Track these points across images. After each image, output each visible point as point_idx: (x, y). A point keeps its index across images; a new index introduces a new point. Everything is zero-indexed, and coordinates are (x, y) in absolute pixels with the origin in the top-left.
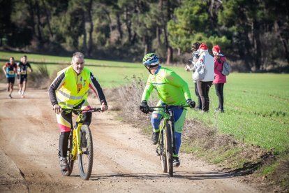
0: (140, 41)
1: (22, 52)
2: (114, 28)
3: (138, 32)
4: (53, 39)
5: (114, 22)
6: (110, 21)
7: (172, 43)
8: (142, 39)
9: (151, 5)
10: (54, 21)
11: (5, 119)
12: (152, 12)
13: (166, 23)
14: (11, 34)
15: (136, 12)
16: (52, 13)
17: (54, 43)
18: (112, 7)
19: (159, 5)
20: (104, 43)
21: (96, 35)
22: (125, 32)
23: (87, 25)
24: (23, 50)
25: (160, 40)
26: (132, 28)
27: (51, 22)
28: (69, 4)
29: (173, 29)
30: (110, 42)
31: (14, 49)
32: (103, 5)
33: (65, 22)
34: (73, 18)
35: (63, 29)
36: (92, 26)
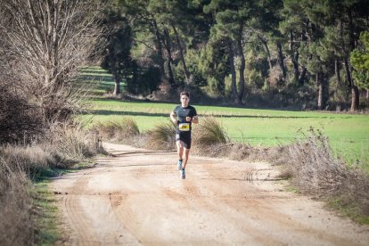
0: (311, 81)
1: (148, 101)
2: (274, 63)
3: (308, 67)
4: (189, 81)
5: (274, 54)
6: (269, 54)
7: (357, 82)
8: (314, 76)
9: (326, 29)
10: (190, 56)
11: (133, 193)
12: (328, 39)
13: (347, 53)
14: (131, 77)
15: (305, 39)
16: (188, 45)
17: (190, 87)
18: (270, 33)
19: (338, 27)
20: (260, 85)
21: (249, 74)
22: (289, 69)
23: (237, 60)
24: (148, 97)
25: (339, 78)
26: (299, 62)
27: (187, 58)
28: (211, 30)
29: (358, 62)
30: (269, 83)
31: (136, 97)
32: (258, 32)
33: (205, 58)
34: (216, 50)
35: (202, 67)
36: (243, 61)
